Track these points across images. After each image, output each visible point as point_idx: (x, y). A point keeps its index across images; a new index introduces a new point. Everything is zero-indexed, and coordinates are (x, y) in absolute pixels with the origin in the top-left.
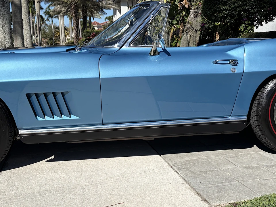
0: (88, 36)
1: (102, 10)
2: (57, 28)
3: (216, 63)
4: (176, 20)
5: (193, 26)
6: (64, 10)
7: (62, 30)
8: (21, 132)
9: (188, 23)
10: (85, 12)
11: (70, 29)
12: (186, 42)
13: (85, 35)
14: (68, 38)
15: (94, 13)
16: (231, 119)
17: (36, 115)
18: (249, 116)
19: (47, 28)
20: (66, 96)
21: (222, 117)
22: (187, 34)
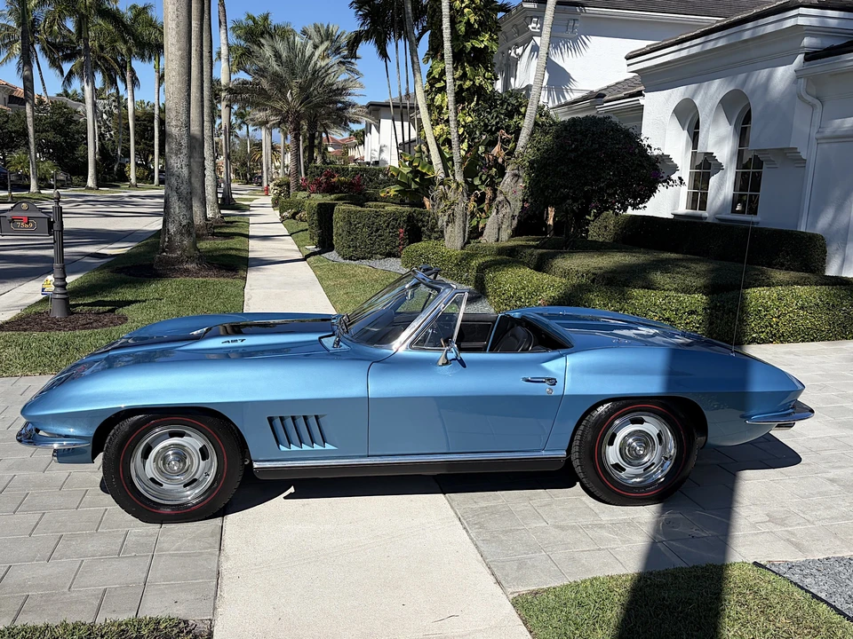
0: (318, 175)
1: (346, 124)
2: (259, 145)
3: (528, 381)
4: (481, 179)
5: (508, 198)
6: (274, 119)
7: (266, 149)
8: (256, 465)
9: (501, 192)
10: (312, 126)
11: (282, 148)
12: (496, 226)
13: (311, 172)
14: (277, 164)
15: (329, 128)
16: (544, 454)
17: (278, 443)
18: (569, 451)
19: (238, 142)
20: (321, 420)
21: (533, 451)
22: (497, 213)
